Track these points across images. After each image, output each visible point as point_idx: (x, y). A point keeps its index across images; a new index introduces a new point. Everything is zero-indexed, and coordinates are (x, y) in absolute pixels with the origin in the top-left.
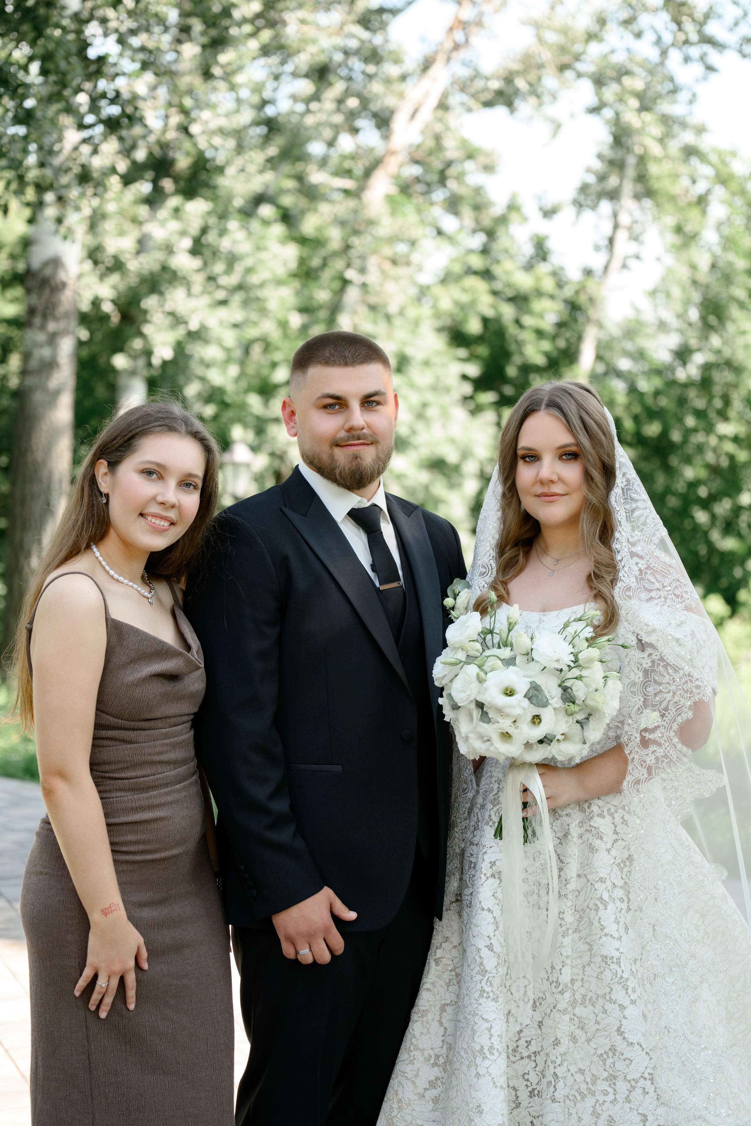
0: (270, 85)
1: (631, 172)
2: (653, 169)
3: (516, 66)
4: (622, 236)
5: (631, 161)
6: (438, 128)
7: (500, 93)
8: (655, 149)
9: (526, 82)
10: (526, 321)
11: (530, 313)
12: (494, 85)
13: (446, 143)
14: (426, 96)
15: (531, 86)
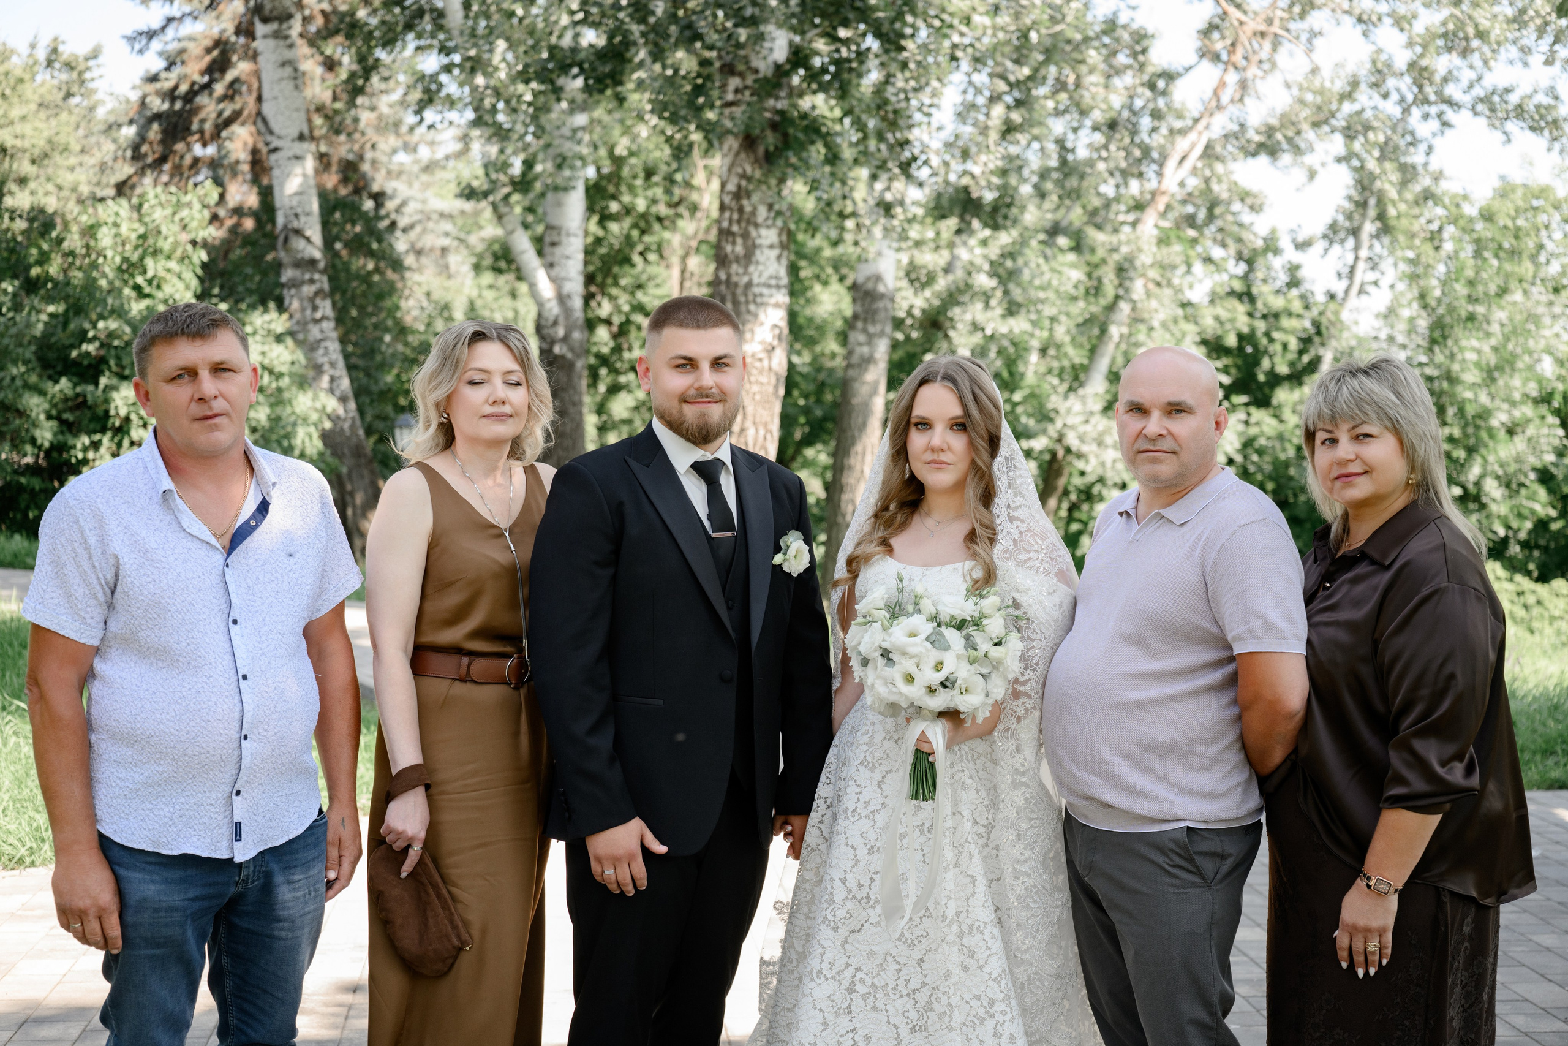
0: (1071, 136)
1: (1372, 212)
2: (1392, 212)
3: (1274, 122)
4: (1361, 266)
5: (1372, 202)
6: (1208, 173)
7: (1260, 145)
8: (1392, 193)
9: (1285, 137)
10: (1276, 335)
11: (1278, 329)
12: (1257, 138)
13: (1215, 187)
14: (1193, 146)
15: (1289, 140)
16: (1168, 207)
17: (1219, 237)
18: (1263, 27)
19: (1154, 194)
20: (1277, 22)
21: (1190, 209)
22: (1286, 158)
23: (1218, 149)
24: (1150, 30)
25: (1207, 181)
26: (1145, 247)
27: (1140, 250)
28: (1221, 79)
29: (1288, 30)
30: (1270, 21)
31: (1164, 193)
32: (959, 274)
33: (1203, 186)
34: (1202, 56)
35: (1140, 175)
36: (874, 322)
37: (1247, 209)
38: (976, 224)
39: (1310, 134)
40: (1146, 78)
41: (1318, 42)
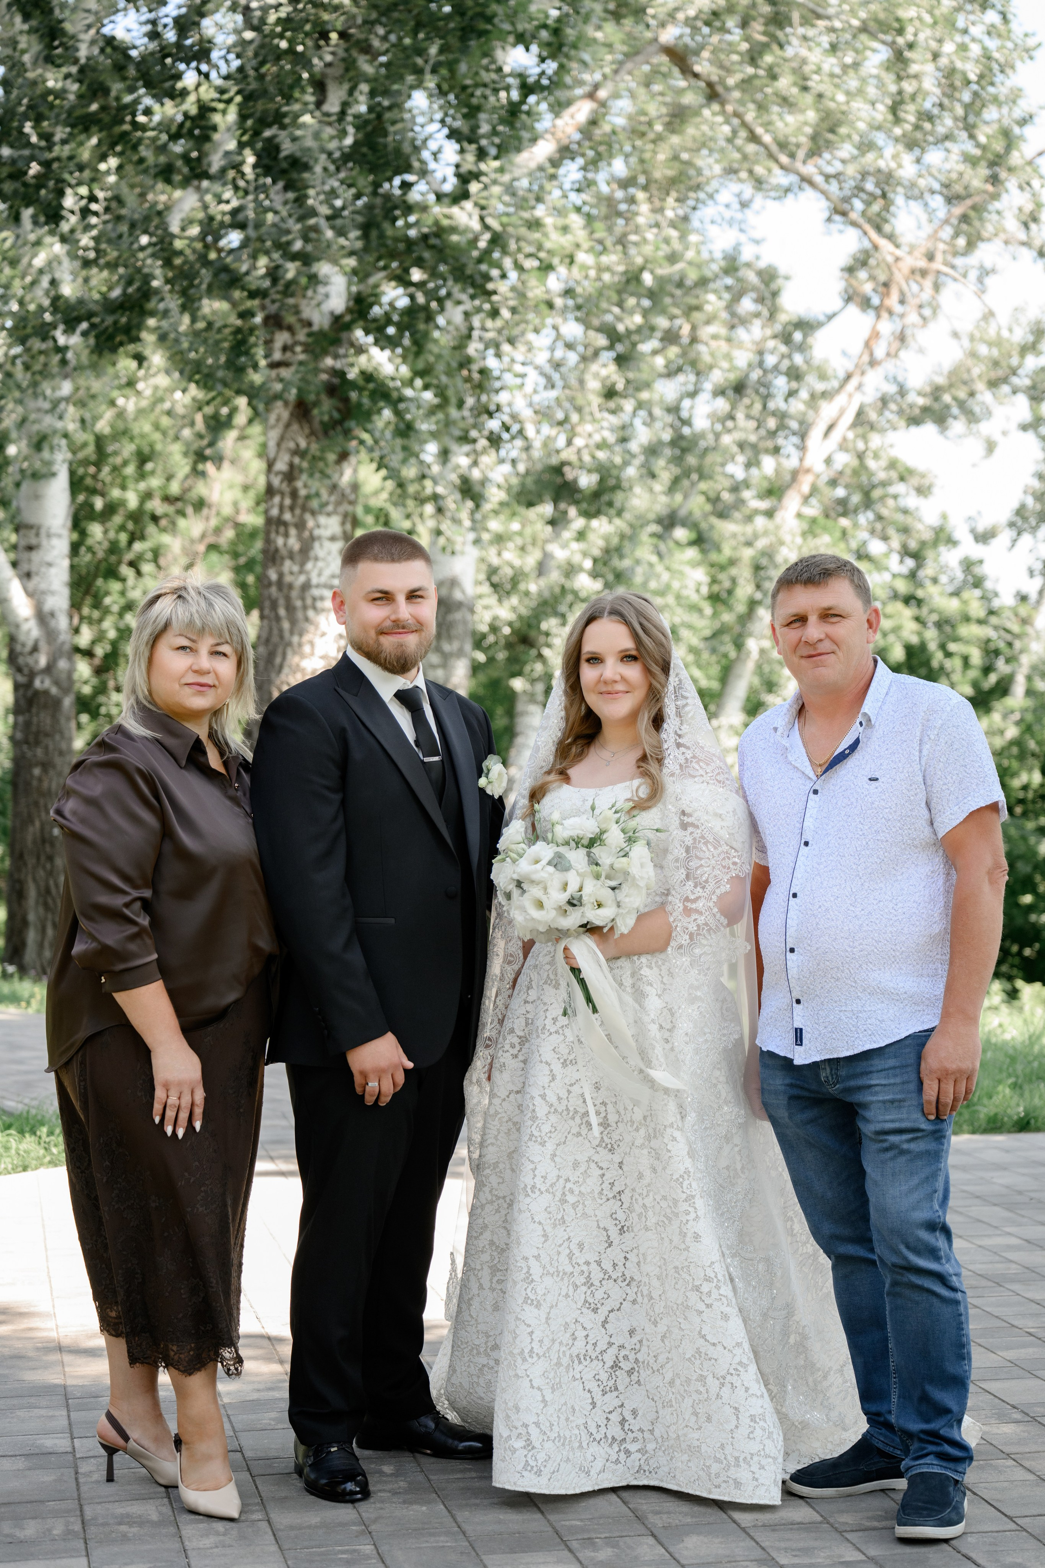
0: (686, 403)
3: (942, 380)
6: (861, 446)
7: (925, 410)
9: (955, 399)
10: (952, 647)
11: (956, 639)
12: (921, 401)
13: (871, 464)
14: (842, 412)
15: (961, 404)
16: (814, 490)
17: (878, 526)
18: (922, 263)
19: (795, 475)
20: (939, 257)
21: (840, 492)
22: (957, 426)
23: (873, 416)
24: (782, 270)
25: (861, 456)
26: (787, 538)
27: (782, 543)
28: (874, 328)
29: (953, 267)
30: (930, 257)
31: (808, 471)
32: (555, 576)
33: (855, 462)
34: (849, 299)
35: (776, 450)
36: (450, 638)
37: (913, 493)
38: (572, 511)
39: (986, 396)
40: (778, 327)
41: (989, 281)
